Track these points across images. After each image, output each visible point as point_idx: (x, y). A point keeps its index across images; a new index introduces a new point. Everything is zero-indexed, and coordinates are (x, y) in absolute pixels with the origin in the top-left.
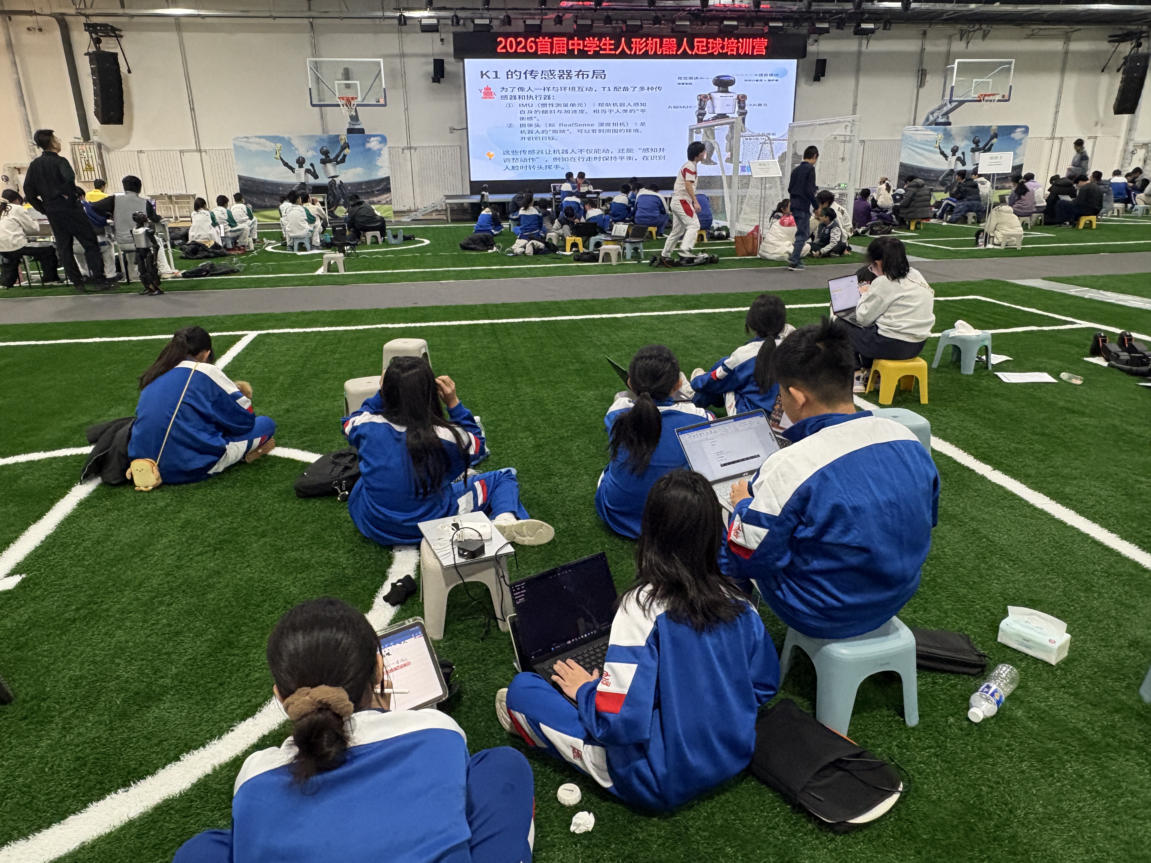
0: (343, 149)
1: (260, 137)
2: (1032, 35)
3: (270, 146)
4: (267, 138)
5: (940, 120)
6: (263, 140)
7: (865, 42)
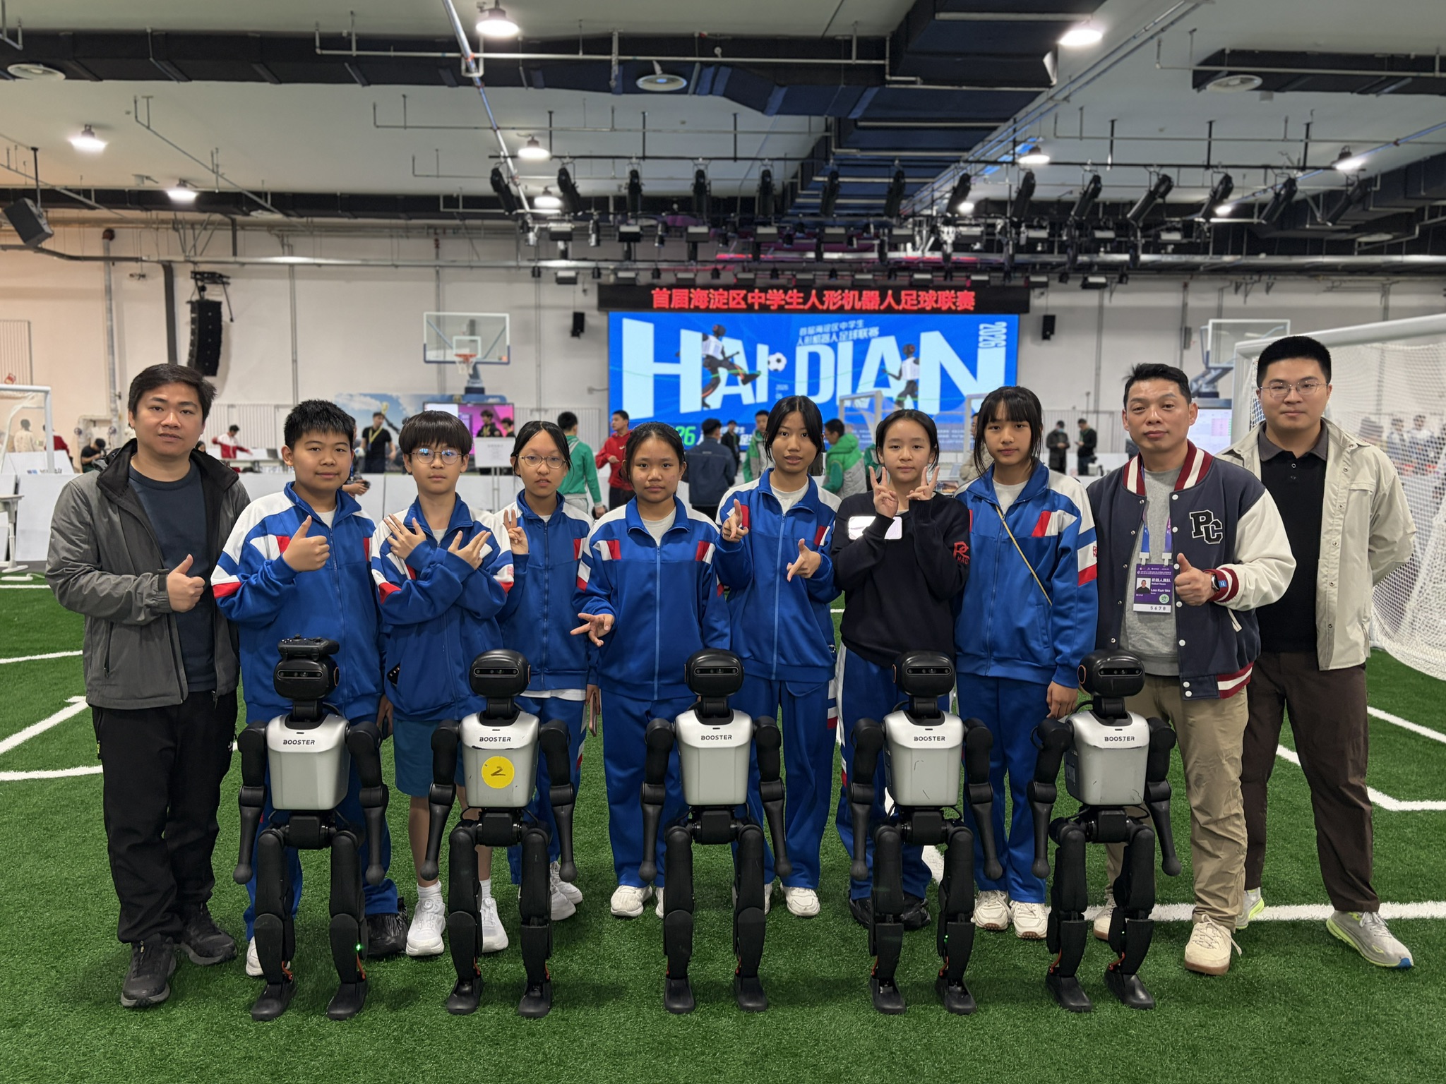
1: (365, 395)
4: (373, 396)
6: (368, 399)
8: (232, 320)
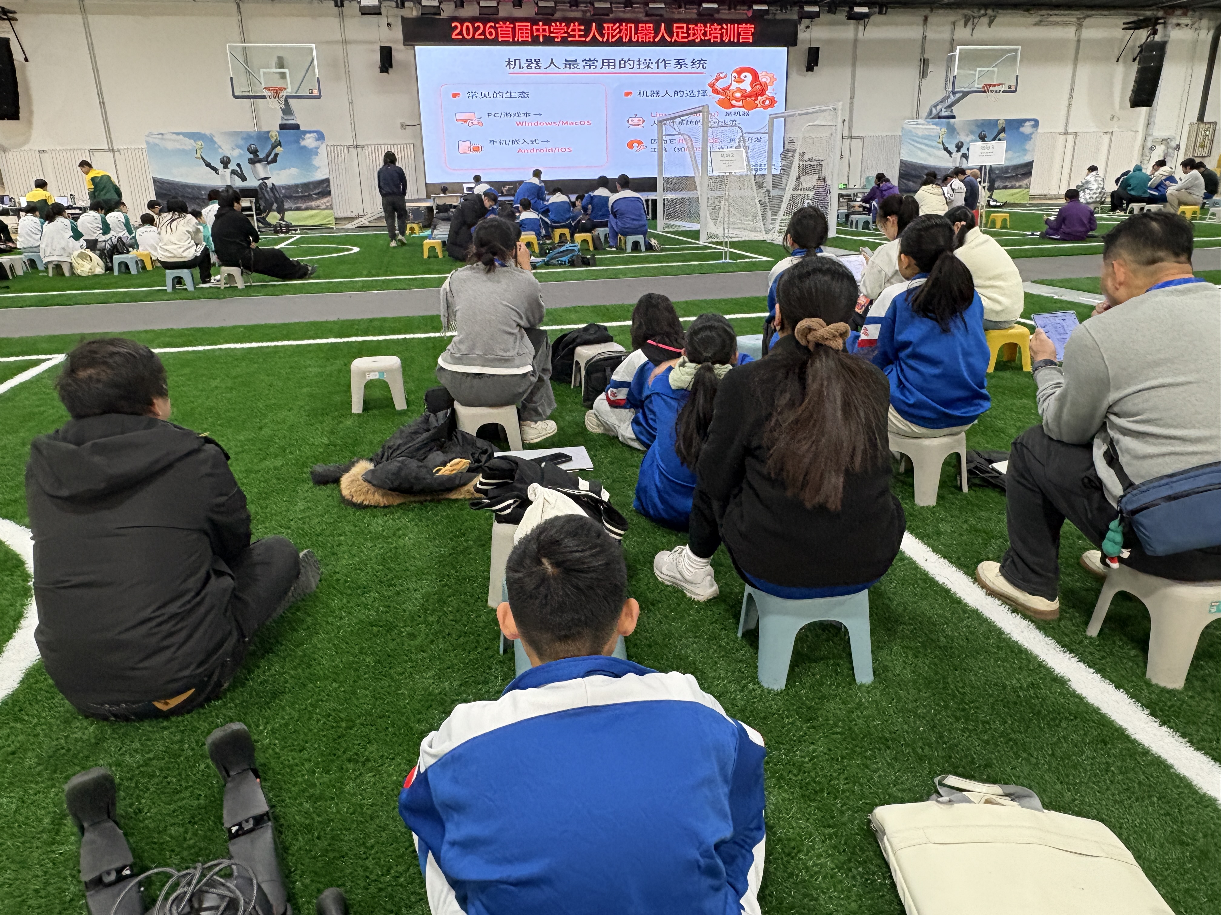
0: (274, 147)
1: (178, 134)
2: (1041, 21)
3: (189, 144)
4: (185, 135)
5: (943, 114)
6: (181, 137)
7: (861, 28)
8: (26, 60)
